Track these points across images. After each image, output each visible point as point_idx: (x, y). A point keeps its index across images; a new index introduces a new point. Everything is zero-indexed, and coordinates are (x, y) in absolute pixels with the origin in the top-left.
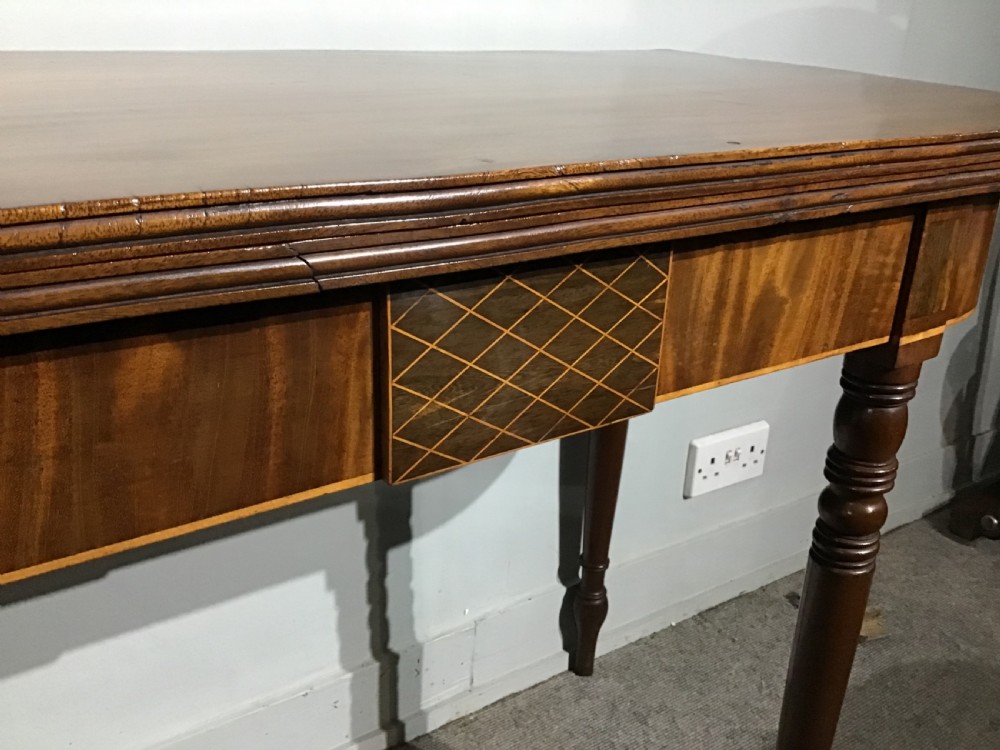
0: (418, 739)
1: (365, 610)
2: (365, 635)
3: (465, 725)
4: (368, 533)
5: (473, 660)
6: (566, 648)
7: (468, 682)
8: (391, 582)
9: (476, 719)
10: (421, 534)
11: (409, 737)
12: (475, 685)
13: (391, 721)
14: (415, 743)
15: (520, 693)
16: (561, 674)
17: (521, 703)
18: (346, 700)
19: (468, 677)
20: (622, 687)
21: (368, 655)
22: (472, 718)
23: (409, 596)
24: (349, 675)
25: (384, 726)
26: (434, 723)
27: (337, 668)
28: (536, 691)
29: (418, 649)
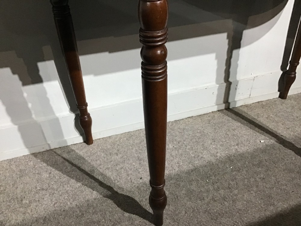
0: (233, 108)
1: (224, 68)
2: (223, 75)
3: (247, 106)
4: (229, 44)
5: (251, 89)
6: (279, 91)
7: (249, 95)
8: (232, 60)
9: (250, 105)
10: (244, 46)
11: (231, 107)
12: (251, 96)
13: (226, 101)
14: (232, 109)
15: (264, 101)
16: (277, 98)
17: (264, 103)
18: (216, 93)
19: (249, 94)
20: (296, 103)
21: (223, 81)
22: (249, 105)
23: (237, 66)
24: (218, 85)
25: (224, 103)
26: (238, 105)
27: (214, 83)
28: (268, 101)
29: (237, 82)
